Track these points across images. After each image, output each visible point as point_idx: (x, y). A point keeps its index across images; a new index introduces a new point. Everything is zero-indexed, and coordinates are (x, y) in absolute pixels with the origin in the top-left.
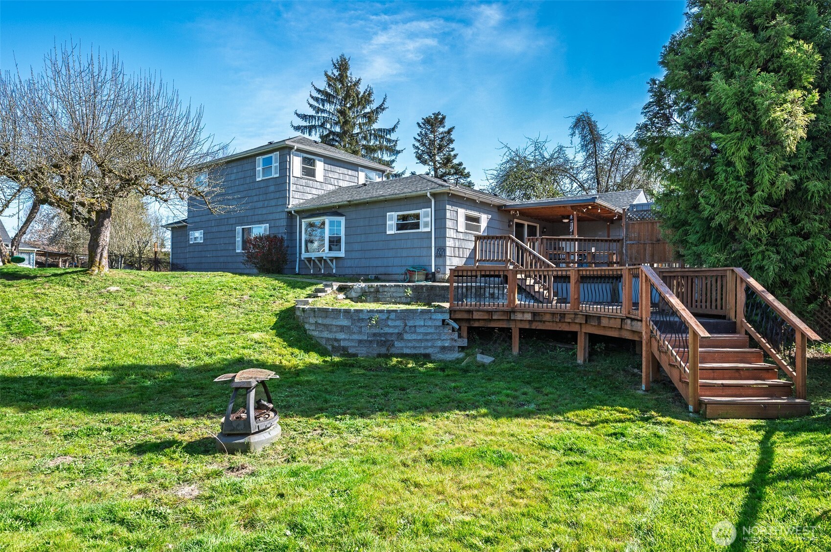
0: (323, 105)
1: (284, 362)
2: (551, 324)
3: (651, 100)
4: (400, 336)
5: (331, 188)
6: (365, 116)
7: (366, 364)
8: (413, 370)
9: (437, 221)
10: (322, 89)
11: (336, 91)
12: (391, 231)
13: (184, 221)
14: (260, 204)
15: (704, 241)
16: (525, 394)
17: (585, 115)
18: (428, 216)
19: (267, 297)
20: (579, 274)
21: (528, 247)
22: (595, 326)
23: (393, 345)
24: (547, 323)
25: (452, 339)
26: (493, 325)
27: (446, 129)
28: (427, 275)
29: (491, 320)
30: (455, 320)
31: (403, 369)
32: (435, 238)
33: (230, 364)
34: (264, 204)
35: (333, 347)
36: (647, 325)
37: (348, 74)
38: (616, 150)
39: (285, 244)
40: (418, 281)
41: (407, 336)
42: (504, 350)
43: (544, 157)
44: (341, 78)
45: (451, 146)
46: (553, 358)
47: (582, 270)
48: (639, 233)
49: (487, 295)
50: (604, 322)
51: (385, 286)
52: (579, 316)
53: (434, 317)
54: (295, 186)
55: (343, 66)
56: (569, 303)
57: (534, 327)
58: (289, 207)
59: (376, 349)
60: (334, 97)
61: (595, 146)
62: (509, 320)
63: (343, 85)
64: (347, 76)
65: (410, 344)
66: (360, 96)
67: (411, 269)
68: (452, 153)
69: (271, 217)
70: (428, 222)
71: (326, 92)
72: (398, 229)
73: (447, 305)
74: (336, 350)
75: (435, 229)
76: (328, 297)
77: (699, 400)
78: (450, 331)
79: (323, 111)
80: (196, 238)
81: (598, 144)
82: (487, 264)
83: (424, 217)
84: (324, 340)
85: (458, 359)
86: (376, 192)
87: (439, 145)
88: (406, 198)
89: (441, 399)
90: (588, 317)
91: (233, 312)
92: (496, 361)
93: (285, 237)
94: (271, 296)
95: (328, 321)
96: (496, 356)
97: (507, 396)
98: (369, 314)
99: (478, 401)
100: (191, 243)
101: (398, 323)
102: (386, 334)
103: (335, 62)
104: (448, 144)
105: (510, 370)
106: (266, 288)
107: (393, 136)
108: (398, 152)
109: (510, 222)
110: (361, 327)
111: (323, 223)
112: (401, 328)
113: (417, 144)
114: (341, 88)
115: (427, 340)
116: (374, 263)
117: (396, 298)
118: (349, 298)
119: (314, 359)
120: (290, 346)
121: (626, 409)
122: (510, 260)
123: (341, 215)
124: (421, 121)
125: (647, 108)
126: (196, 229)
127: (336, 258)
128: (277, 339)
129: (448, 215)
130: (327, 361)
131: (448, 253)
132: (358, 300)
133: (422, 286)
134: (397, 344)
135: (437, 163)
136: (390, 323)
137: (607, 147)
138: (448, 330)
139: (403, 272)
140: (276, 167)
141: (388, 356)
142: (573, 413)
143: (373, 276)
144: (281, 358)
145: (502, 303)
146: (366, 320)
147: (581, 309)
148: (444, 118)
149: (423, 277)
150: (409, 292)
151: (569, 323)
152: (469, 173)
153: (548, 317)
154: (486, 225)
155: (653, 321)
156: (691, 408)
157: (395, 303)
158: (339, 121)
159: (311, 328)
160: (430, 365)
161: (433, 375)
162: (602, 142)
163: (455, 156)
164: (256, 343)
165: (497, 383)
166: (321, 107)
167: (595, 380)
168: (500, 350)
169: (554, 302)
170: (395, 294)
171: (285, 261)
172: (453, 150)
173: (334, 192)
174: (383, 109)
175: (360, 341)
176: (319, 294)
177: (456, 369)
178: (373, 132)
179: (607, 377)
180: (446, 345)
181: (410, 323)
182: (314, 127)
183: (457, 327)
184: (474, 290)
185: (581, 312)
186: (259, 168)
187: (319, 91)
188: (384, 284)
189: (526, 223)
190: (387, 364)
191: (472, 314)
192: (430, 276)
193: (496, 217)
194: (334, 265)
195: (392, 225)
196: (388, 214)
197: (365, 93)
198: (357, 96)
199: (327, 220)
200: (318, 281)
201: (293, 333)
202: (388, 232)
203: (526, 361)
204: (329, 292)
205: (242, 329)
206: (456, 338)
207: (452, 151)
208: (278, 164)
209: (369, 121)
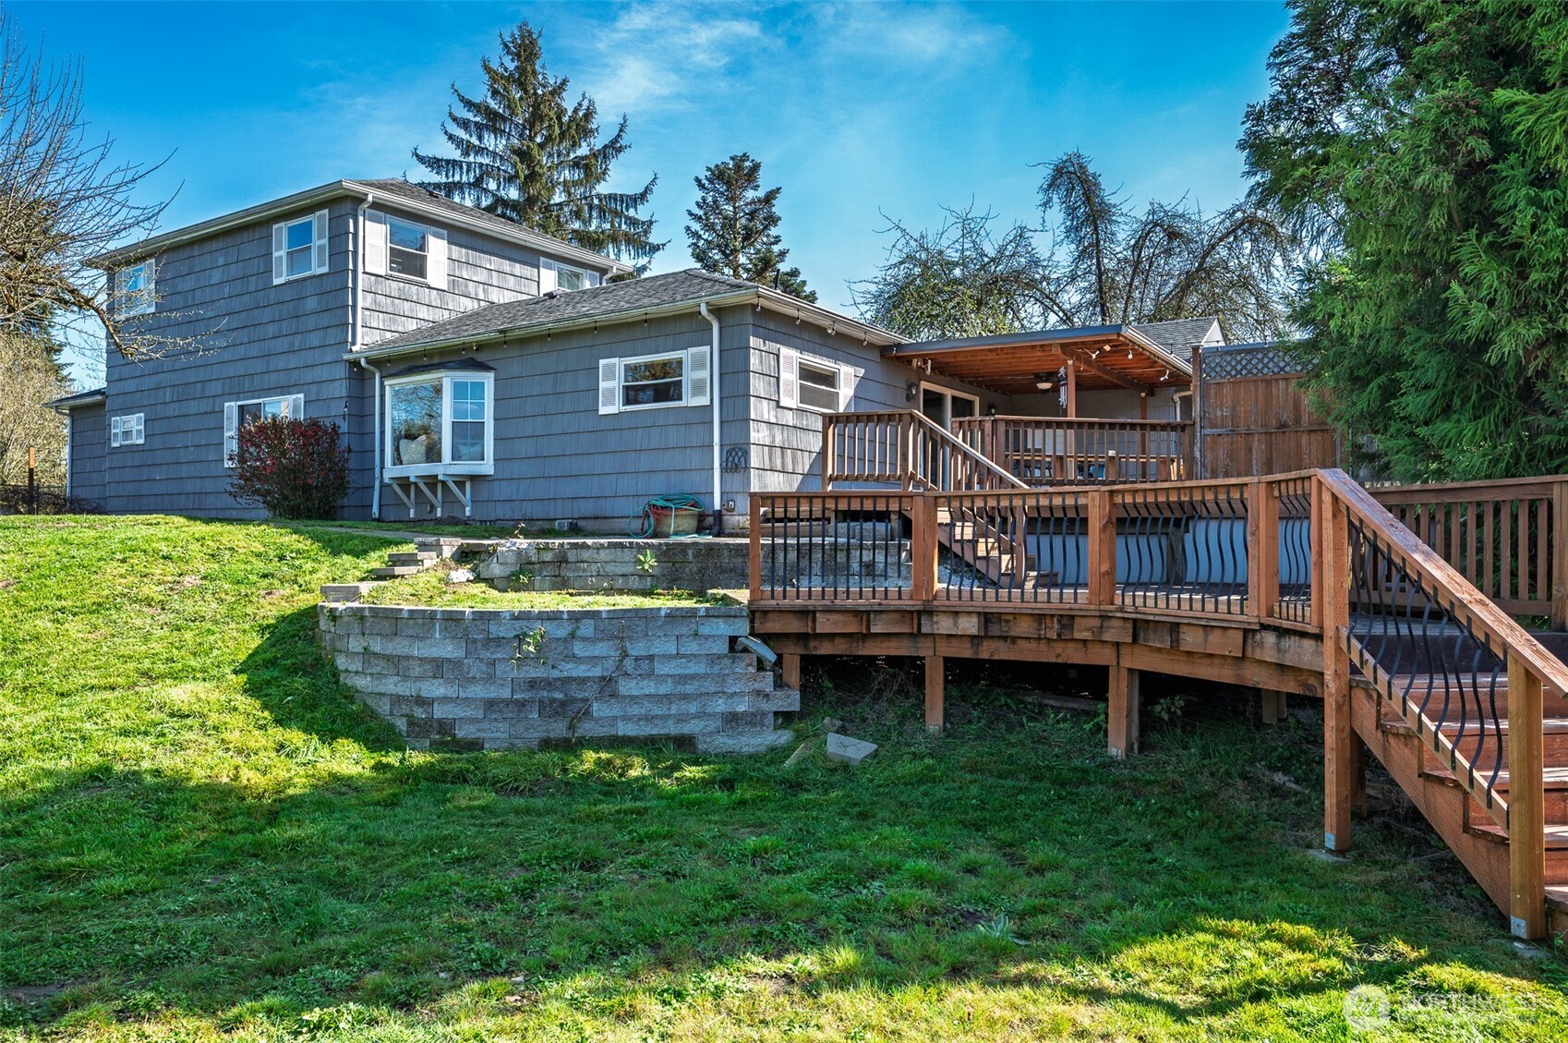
0: (480, 138)
1: (249, 776)
2: (1033, 645)
3: (1295, 30)
4: (607, 685)
5: (468, 305)
6: (576, 164)
7: (502, 772)
8: (641, 787)
9: (726, 378)
10: (477, 100)
11: (510, 106)
12: (611, 406)
13: (98, 392)
14: (282, 344)
15: (1447, 411)
16: (972, 870)
17: (1075, 161)
18: (702, 366)
19: (254, 578)
20: (1113, 505)
21: (960, 440)
22: (1159, 650)
23: (587, 713)
24: (1021, 642)
25: (758, 693)
26: (869, 649)
27: (761, 193)
28: (701, 518)
29: (867, 636)
30: (767, 638)
31: (612, 784)
32: (722, 423)
33: (57, 790)
34: (292, 344)
35: (412, 722)
36: (1338, 649)
37: (538, 68)
38: (1143, 238)
39: (344, 442)
40: (676, 533)
41: (626, 687)
42: (902, 719)
43: (983, 255)
44: (522, 78)
45: (773, 231)
46: (1042, 740)
47: (1123, 492)
48: (1234, 409)
49: (855, 566)
50: (1191, 639)
51: (585, 546)
52: (1114, 623)
53: (705, 630)
54: (370, 296)
55: (526, 50)
56: (1085, 585)
57: (984, 655)
58: (354, 348)
59: (538, 727)
60: (504, 119)
61: (1096, 229)
62: (917, 635)
63: (526, 92)
64: (534, 72)
65: (636, 710)
66: (565, 119)
67: (661, 503)
68: (776, 249)
69: (309, 375)
70: (702, 381)
71: (487, 108)
72: (628, 402)
73: (743, 595)
74: (419, 730)
75: (721, 399)
76: (423, 577)
77: (1546, 900)
78: (752, 670)
79: (480, 151)
80: (127, 434)
81: (1101, 227)
82: (854, 488)
83: (693, 369)
84: (386, 700)
85: (773, 749)
86: (574, 307)
87: (745, 228)
88: (648, 321)
89: (707, 905)
90: (1139, 627)
91: (138, 622)
92: (882, 752)
93: (344, 427)
94: (265, 576)
95: (397, 647)
96: (880, 739)
97: (920, 881)
98: (518, 624)
99: (825, 912)
100: (115, 445)
101: (601, 649)
102: (567, 681)
103: (507, 39)
104: (766, 228)
105: (921, 782)
106: (258, 555)
107: (642, 213)
108: (656, 248)
109: (909, 388)
110: (493, 663)
111: (438, 390)
112: (610, 664)
113: (696, 226)
114: (521, 99)
115: (685, 697)
116: (568, 488)
117: (613, 577)
118: (484, 580)
119: (349, 760)
120: (279, 722)
121: (1306, 931)
122: (913, 477)
123: (484, 367)
124: (703, 174)
125: (1281, 52)
126: (128, 410)
127: (475, 478)
128: (243, 701)
129: (754, 362)
130: (388, 766)
131: (754, 462)
132: (511, 583)
133: (684, 546)
134: (597, 709)
135: (741, 271)
136: (578, 649)
137: (1123, 234)
138: (744, 667)
139: (639, 510)
140: (321, 248)
141: (571, 747)
142: (1138, 951)
143: (566, 522)
144: (239, 761)
145: (897, 588)
146: (509, 640)
147: (1118, 601)
148: (756, 167)
149: (693, 523)
150: (650, 561)
151: (1085, 641)
152: (813, 293)
153: (1023, 628)
154: (851, 392)
155: (1360, 638)
156: (1519, 926)
157: (609, 591)
158: (517, 172)
159: (352, 668)
160: (691, 772)
161: (698, 803)
162: (1112, 222)
163: (783, 254)
164: (172, 715)
165: (886, 830)
166: (474, 140)
167: (1170, 813)
168: (891, 719)
169: (1029, 585)
170: (610, 568)
171: (342, 487)
172: (777, 240)
173: (475, 315)
174: (620, 150)
175: (490, 704)
176: (398, 570)
177: (766, 781)
178: (596, 201)
179: (1202, 799)
180: (741, 708)
181: (637, 649)
182: (459, 186)
183: (770, 656)
184: (817, 556)
185: (1121, 610)
186: (280, 253)
187: (469, 104)
188: (580, 541)
189: (949, 393)
190: (565, 771)
191: (814, 621)
192: (710, 520)
193: (878, 371)
194: (466, 497)
195: (611, 391)
196: (602, 362)
197: (576, 111)
198: (559, 118)
199: (447, 379)
200: (407, 535)
201: (299, 682)
202: (603, 410)
203: (964, 753)
204: (428, 563)
205: (145, 674)
206: (769, 689)
207: (776, 243)
208: (325, 241)
209: (586, 175)
